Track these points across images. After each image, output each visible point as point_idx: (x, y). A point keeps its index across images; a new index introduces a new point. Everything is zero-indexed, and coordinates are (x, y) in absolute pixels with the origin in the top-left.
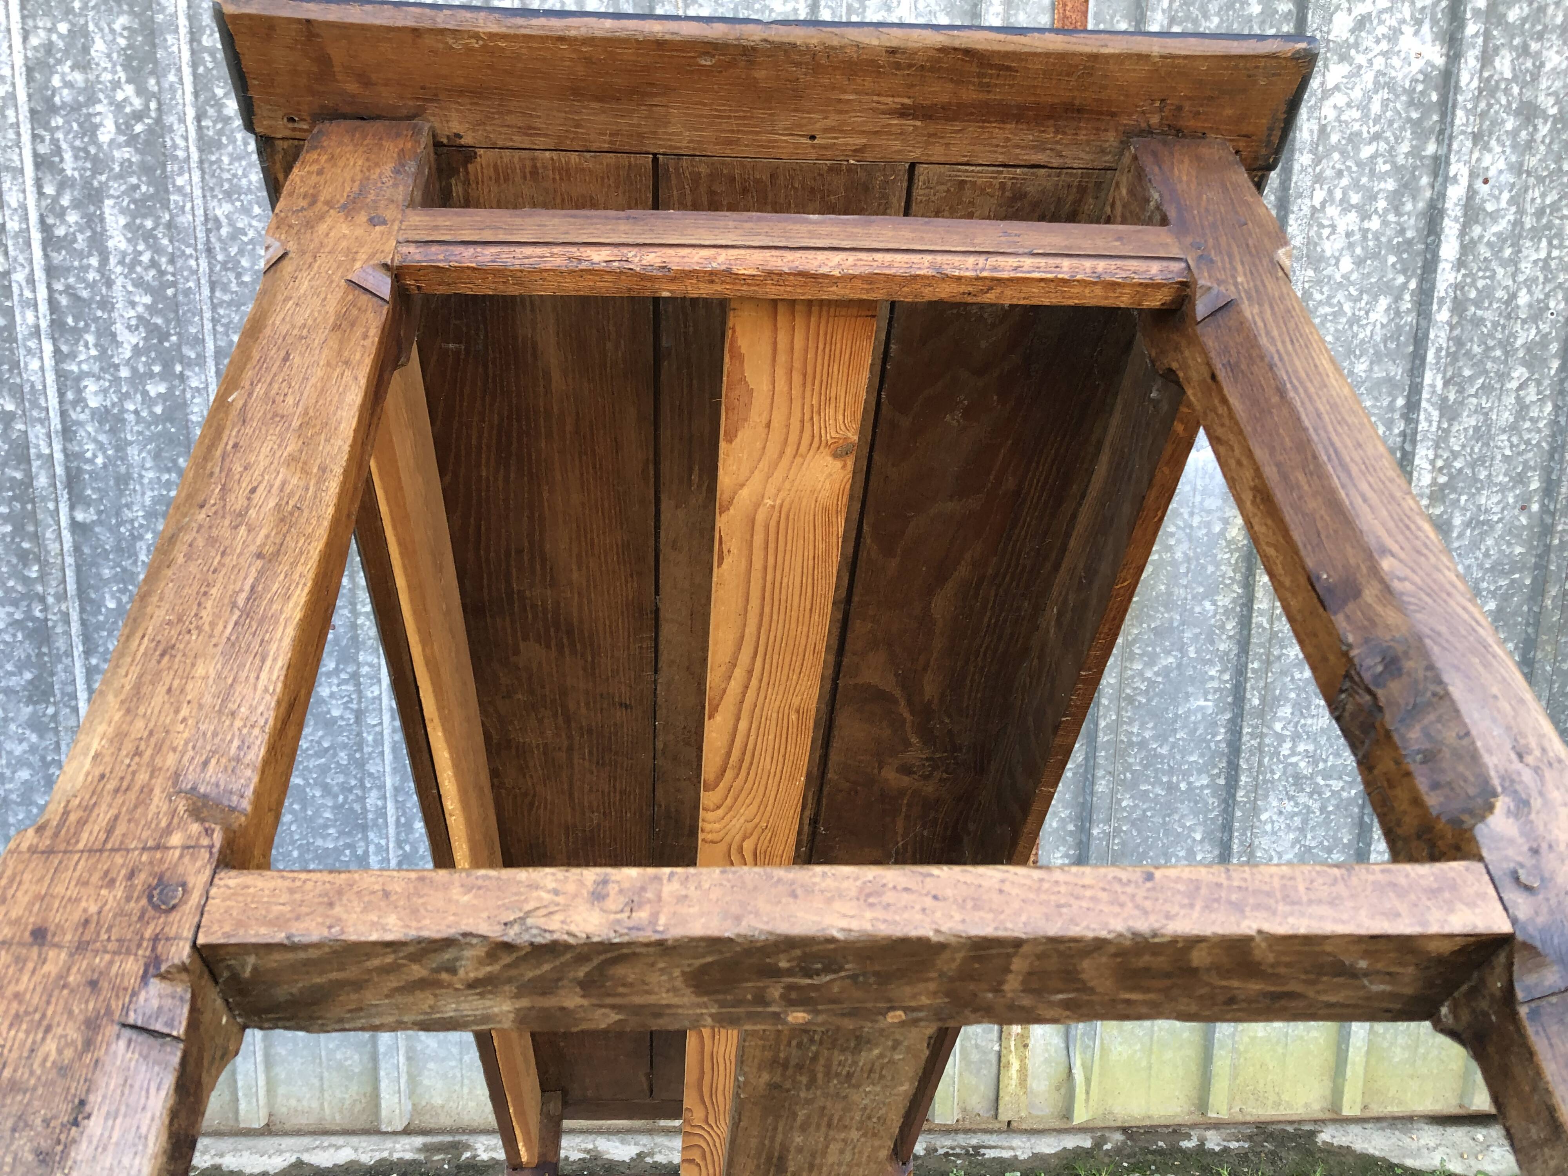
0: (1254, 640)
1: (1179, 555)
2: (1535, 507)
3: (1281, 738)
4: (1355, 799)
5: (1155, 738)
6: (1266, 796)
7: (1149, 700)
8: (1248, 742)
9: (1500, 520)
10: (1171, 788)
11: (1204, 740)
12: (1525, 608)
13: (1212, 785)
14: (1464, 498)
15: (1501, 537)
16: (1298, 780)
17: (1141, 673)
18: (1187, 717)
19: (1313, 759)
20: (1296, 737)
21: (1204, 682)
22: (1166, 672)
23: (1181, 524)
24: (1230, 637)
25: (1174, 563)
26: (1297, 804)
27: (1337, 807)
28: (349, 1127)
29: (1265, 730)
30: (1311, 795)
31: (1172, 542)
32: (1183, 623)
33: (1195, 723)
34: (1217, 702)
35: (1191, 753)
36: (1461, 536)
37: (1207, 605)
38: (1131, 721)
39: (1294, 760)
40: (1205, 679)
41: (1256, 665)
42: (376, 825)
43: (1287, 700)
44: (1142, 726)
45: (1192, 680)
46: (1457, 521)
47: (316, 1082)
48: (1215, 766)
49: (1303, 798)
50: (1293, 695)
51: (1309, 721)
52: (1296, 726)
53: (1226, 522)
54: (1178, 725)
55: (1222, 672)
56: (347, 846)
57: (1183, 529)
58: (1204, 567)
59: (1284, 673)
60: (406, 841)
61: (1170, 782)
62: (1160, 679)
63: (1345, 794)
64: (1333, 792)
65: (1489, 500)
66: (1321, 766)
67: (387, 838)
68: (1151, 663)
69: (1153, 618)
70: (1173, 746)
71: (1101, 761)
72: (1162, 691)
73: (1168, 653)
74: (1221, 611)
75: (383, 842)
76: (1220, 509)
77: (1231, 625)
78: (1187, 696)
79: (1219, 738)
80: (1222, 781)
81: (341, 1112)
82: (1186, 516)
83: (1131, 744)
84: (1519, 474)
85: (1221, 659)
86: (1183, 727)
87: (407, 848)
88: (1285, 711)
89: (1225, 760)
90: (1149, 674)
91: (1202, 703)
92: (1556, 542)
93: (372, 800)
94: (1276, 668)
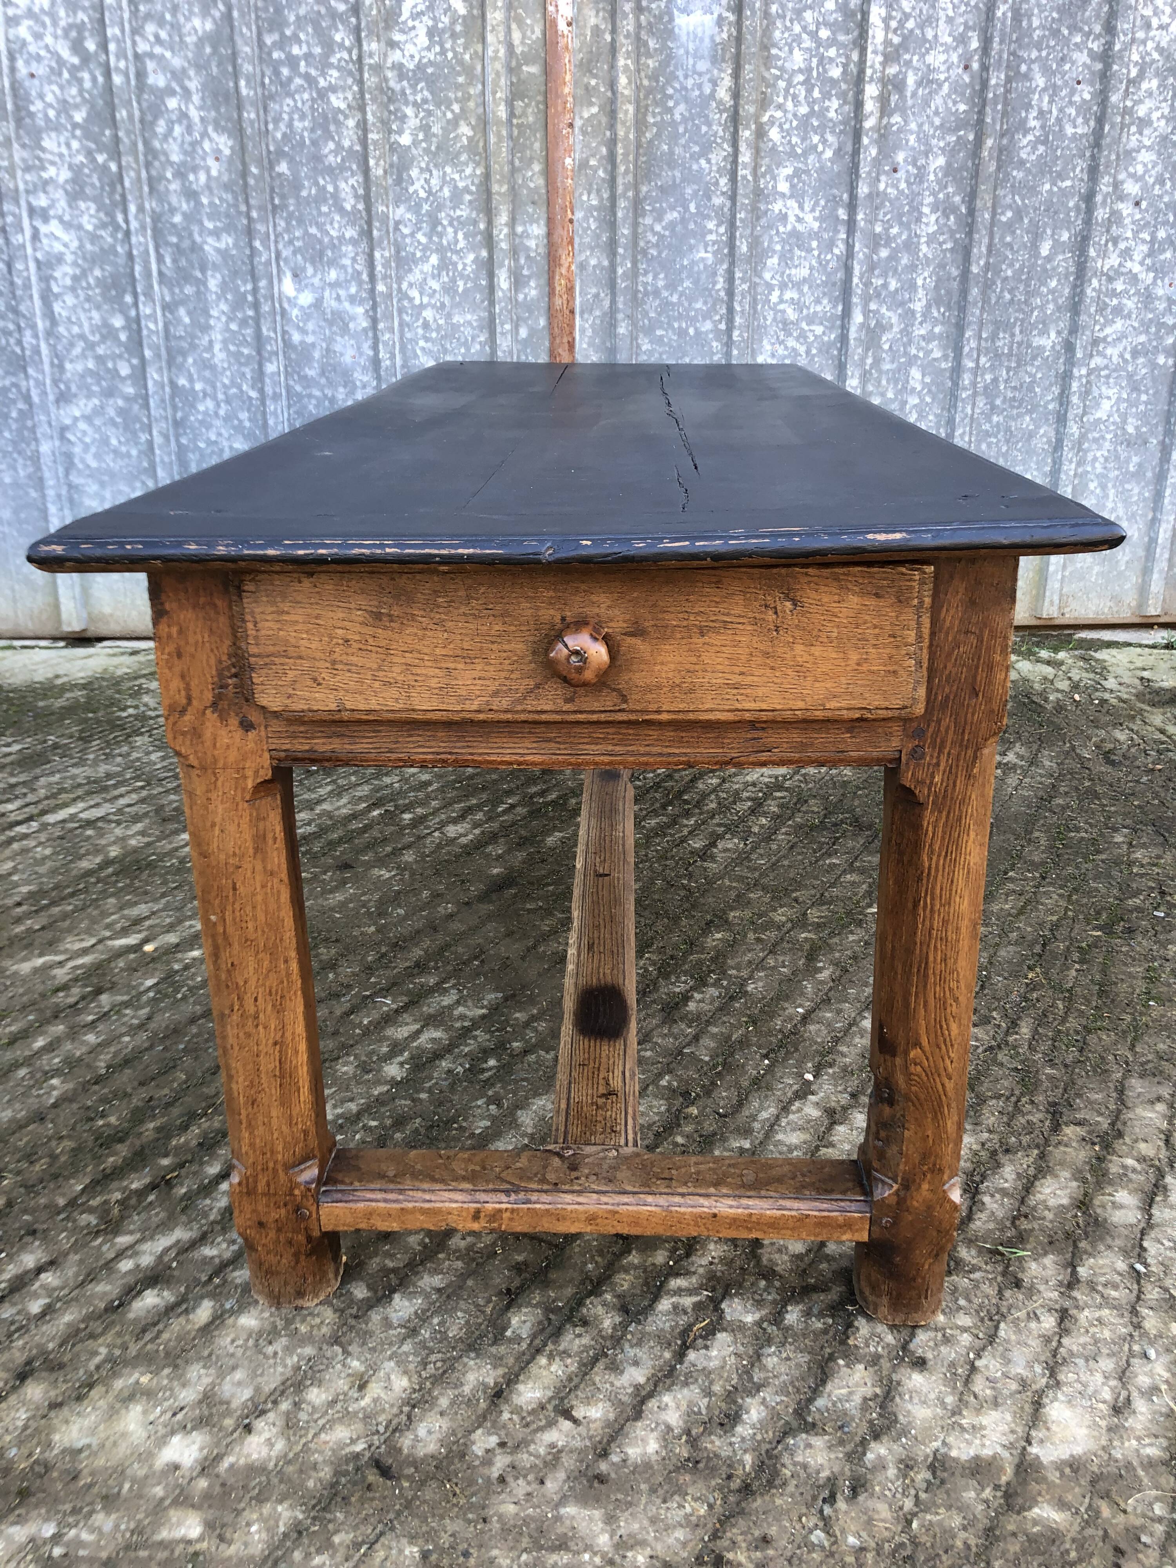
0: (741, 191)
1: (678, 117)
2: (975, 66)
3: (770, 287)
4: (834, 343)
5: (666, 287)
6: (761, 341)
7: (660, 253)
8: (741, 287)
9: (946, 79)
10: (682, 333)
11: (707, 289)
12: (970, 164)
13: (716, 331)
14: (916, 58)
15: (949, 95)
16: (786, 325)
17: (652, 230)
18: (692, 268)
19: (798, 306)
20: (783, 286)
21: (703, 236)
22: (672, 225)
23: (677, 86)
24: (723, 193)
25: (674, 124)
26: (786, 348)
27: (820, 351)
28: (39, 633)
29: (757, 280)
30: (797, 339)
31: (671, 104)
32: (683, 180)
33: (699, 273)
34: (715, 253)
35: (697, 301)
36: (914, 94)
37: (703, 162)
38: (646, 273)
39: (781, 307)
40: (705, 232)
41: (743, 215)
42: (33, 361)
43: (774, 252)
44: (655, 277)
45: (693, 234)
46: (911, 80)
47: (8, 592)
48: (716, 312)
49: (791, 343)
50: (778, 247)
51: (793, 271)
52: (782, 276)
53: (714, 83)
54: (684, 276)
55: (718, 225)
56: (14, 385)
57: (680, 91)
58: (699, 128)
59: (770, 227)
60: (60, 380)
61: (680, 327)
62: (667, 233)
63: (826, 339)
64: (816, 336)
65: (936, 59)
66: (805, 311)
67: (43, 372)
68: (659, 219)
69: (659, 176)
70: (681, 294)
71: (621, 306)
72: (670, 244)
73: (672, 208)
74: (714, 168)
75: (40, 377)
76: (708, 71)
77: (723, 181)
78: (691, 248)
79: (718, 286)
80: (723, 326)
81: (31, 618)
82: (681, 78)
83: (646, 294)
84: (961, 35)
85: (717, 214)
86: (688, 277)
87: (62, 386)
88: (773, 262)
89: (724, 307)
90: (658, 228)
91: (702, 254)
92: (991, 95)
93: (28, 338)
94: (763, 221)
